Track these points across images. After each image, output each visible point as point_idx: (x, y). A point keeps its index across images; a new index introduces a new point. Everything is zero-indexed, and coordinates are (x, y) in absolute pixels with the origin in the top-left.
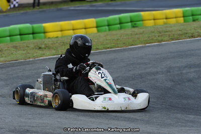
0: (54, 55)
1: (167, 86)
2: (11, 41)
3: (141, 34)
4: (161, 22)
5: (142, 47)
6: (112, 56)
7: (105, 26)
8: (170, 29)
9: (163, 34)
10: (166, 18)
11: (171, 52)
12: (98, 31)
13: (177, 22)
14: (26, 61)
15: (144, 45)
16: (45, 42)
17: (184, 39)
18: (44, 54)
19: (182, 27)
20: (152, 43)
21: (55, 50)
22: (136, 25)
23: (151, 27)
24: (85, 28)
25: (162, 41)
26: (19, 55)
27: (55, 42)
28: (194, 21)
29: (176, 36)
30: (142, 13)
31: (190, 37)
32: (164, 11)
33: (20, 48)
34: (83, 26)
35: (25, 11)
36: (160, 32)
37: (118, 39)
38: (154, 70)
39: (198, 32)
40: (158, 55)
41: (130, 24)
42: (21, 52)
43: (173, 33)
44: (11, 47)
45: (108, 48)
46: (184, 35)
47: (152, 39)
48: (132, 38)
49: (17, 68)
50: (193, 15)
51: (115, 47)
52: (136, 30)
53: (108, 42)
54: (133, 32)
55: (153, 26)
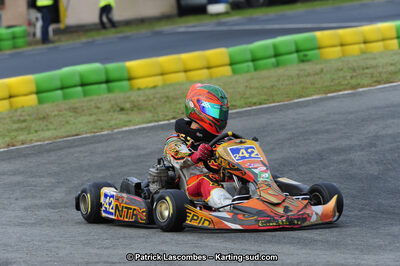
0: (151, 122)
1: (371, 172)
2: (65, 97)
3: (317, 74)
4: (355, 49)
5: (320, 100)
6: (262, 120)
7: (247, 61)
8: (374, 63)
9: (360, 73)
10: (365, 42)
11: (376, 108)
12: (234, 72)
13: (386, 48)
14: (94, 137)
15: (324, 96)
16: (132, 98)
18: (130, 121)
19: (396, 58)
20: (340, 91)
21: (150, 111)
22: (308, 58)
23: (335, 60)
24: (209, 68)
25: (359, 86)
26: (81, 125)
27: (151, 97)
29: (384, 76)
30: (318, 34)
32: (360, 29)
33: (83, 110)
34: (204, 64)
35: (90, 40)
36: (354, 70)
37: (272, 87)
38: (345, 143)
40: (351, 113)
41: (295, 56)
42: (85, 119)
43: (380, 69)
44: (66, 109)
45: (255, 104)
47: (340, 84)
48: (300, 83)
49: (78, 149)
51: (267, 101)
52: (306, 67)
53: (254, 92)
54: (301, 70)
55: (340, 58)
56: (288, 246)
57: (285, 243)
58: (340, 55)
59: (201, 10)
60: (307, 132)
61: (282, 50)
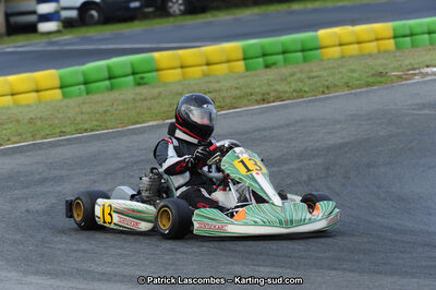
3: (154, 98)
4: (196, 72)
5: (158, 126)
6: (94, 148)
7: (78, 84)
8: (217, 86)
10: (208, 64)
12: (65, 96)
13: (231, 70)
15: (161, 122)
17: (246, 106)
19: (241, 81)
22: (145, 80)
23: (174, 83)
24: (37, 91)
28: (267, 66)
29: (228, 101)
30: (156, 55)
31: (258, 102)
32: (203, 49)
34: (33, 87)
37: (105, 112)
39: (275, 91)
41: (131, 78)
43: (223, 94)
45: (86, 130)
46: (246, 97)
48: (136, 107)
50: (264, 55)
51: (100, 127)
52: (143, 90)
53: (86, 117)
54: (137, 94)
55: (180, 81)
56: (119, 285)
57: (116, 282)
58: (180, 78)
59: (31, 29)
60: (142, 161)
61: (117, 72)
